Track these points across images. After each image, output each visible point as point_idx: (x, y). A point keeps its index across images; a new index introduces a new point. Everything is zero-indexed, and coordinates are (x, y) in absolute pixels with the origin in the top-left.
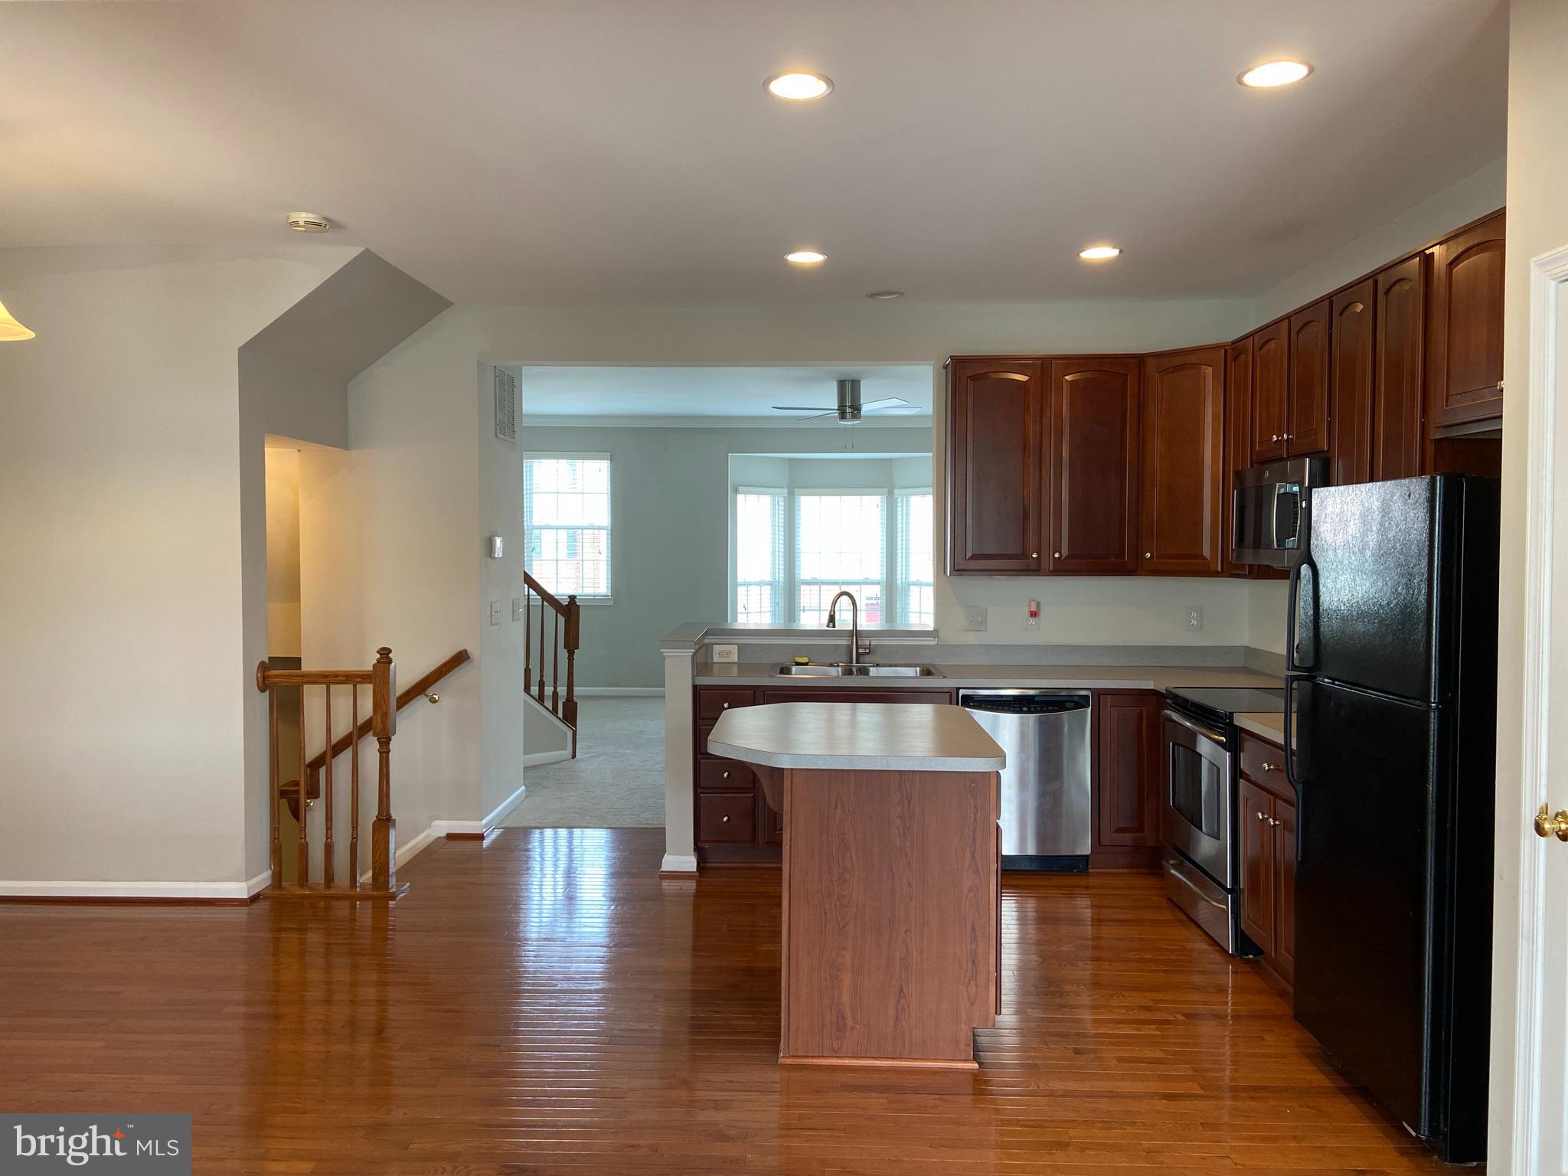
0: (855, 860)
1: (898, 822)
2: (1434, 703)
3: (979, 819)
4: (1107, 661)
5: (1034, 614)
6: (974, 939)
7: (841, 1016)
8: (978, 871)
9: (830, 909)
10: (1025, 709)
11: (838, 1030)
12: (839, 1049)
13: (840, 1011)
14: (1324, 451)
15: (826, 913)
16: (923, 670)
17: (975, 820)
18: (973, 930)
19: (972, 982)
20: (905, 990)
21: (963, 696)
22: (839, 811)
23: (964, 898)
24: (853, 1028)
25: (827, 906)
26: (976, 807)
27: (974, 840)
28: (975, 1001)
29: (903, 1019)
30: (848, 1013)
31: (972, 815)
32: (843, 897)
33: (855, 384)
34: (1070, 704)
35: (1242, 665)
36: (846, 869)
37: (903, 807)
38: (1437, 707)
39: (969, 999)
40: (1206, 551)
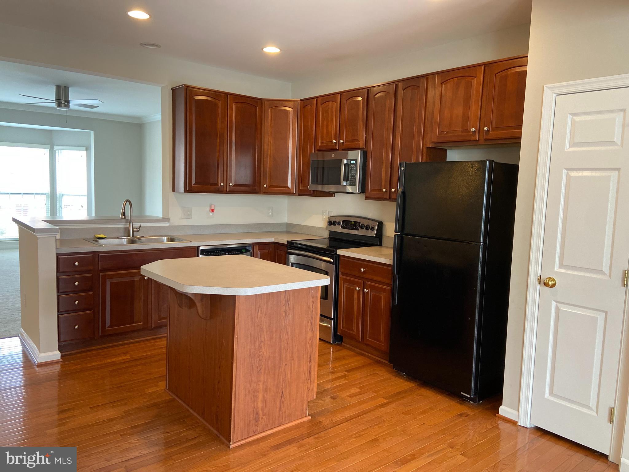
0: (265, 336)
1: (284, 314)
2: (482, 243)
3: (314, 307)
4: (240, 231)
5: (213, 211)
6: (310, 361)
7: (258, 414)
8: (313, 330)
9: (254, 363)
10: (227, 254)
11: (256, 422)
12: (256, 431)
13: (257, 412)
14: (363, 148)
15: (252, 366)
16: (168, 238)
17: (313, 307)
18: (310, 357)
19: (309, 381)
20: (284, 394)
21: (201, 250)
22: (259, 314)
23: (307, 344)
24: (262, 418)
25: (253, 362)
26: (313, 302)
27: (312, 317)
28: (309, 390)
29: (283, 406)
30: (260, 412)
31: (312, 305)
32: (260, 355)
33: (66, 89)
34: (244, 250)
35: (285, 230)
36: (262, 342)
37: (286, 306)
38: (483, 244)
39: (308, 389)
40: (289, 185)
